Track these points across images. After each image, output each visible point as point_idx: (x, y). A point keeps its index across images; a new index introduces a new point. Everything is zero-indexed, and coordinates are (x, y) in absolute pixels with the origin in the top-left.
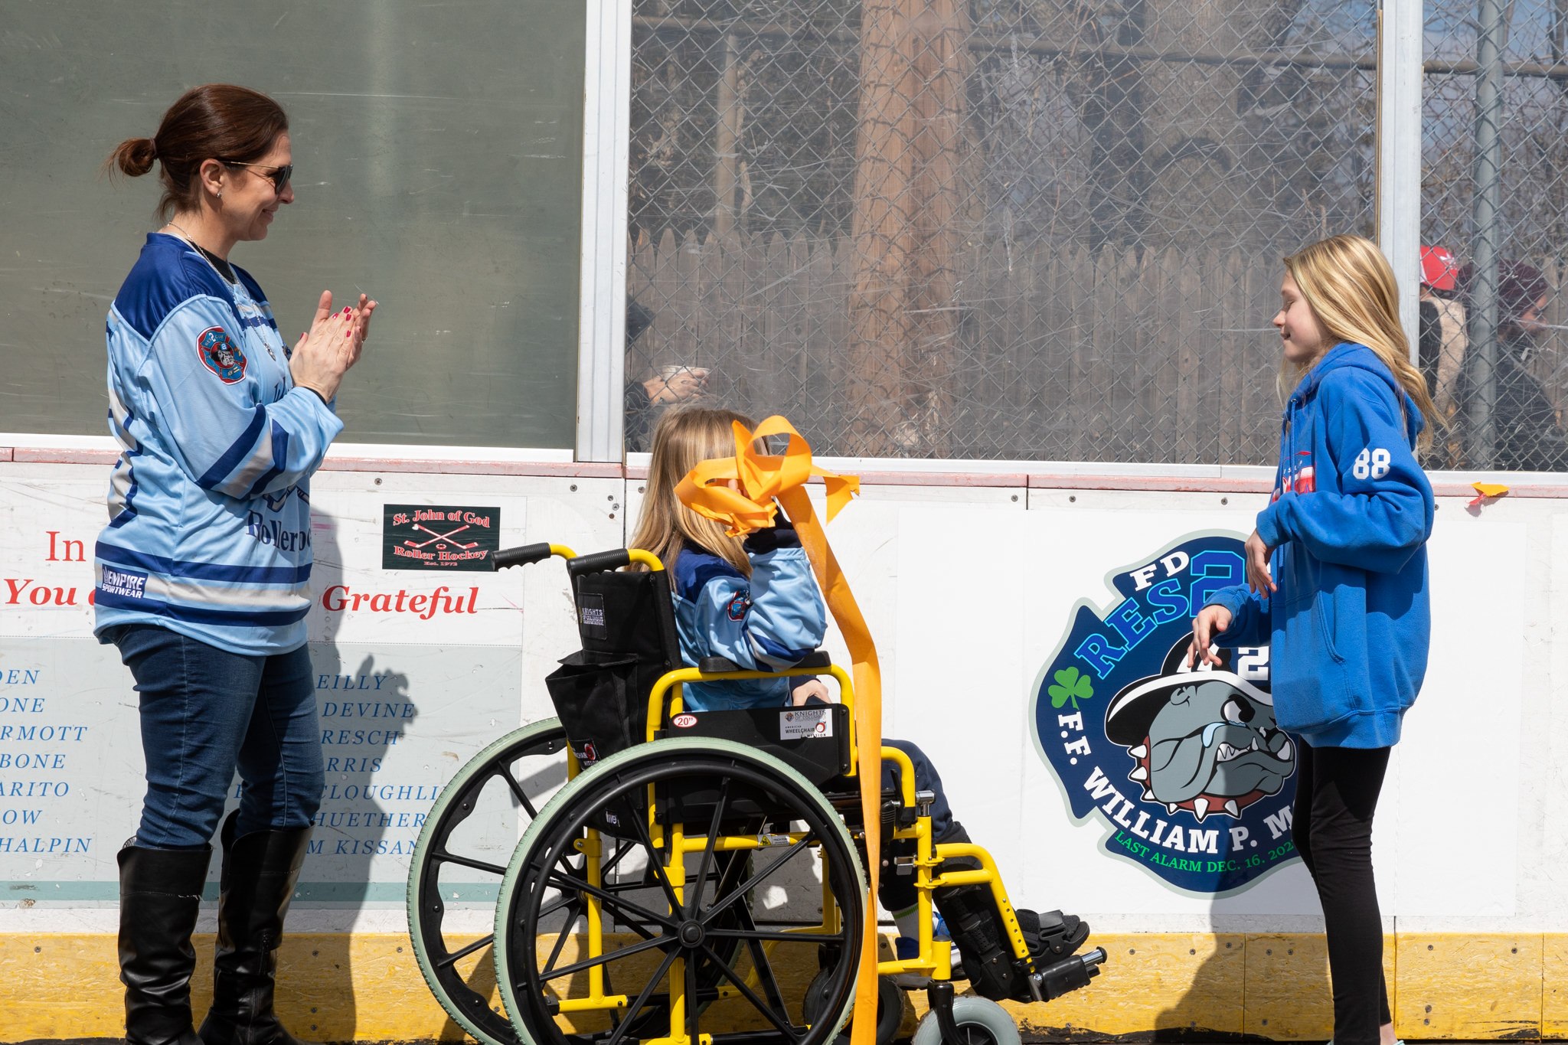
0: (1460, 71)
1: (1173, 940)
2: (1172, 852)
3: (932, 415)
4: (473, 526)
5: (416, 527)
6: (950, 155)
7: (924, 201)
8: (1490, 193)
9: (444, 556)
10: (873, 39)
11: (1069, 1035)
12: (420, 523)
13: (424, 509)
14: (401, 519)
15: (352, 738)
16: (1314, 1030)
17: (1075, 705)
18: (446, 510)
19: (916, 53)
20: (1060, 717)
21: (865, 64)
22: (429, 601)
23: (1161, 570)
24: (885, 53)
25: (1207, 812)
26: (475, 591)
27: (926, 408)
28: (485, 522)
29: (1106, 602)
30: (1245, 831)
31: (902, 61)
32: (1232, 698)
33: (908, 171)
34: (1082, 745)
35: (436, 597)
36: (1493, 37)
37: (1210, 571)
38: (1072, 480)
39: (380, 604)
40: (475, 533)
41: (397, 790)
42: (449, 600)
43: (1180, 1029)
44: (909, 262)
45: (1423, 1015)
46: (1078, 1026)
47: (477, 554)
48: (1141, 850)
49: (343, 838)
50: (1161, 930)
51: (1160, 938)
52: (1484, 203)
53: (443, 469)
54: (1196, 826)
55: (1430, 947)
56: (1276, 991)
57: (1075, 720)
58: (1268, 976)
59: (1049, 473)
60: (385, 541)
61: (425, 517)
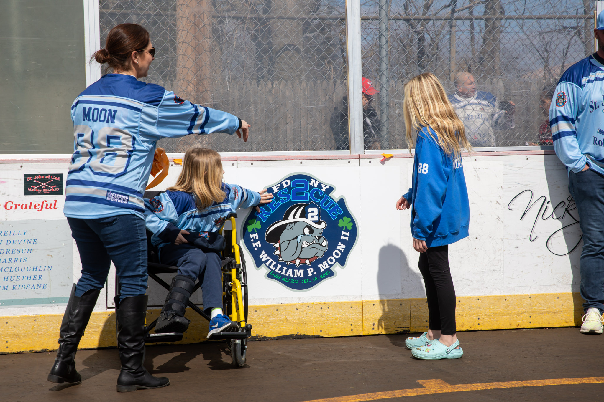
0: (374, 19)
1: (290, 306)
2: (289, 277)
4: (54, 180)
5: (35, 181)
6: (208, 53)
7: (200, 68)
8: (385, 59)
9: (44, 190)
10: (181, 15)
11: (258, 338)
12: (36, 180)
13: (37, 175)
14: (29, 179)
15: (16, 251)
16: (337, 333)
17: (255, 231)
18: (45, 175)
19: (195, 19)
20: (251, 235)
21: (178, 23)
22: (41, 205)
23: (282, 186)
24: (184, 19)
25: (300, 264)
26: (56, 201)
28: (58, 179)
30: (312, 269)
31: (190, 22)
32: (307, 226)
33: (194, 58)
35: (43, 204)
36: (384, 7)
37: (298, 186)
38: (251, 158)
39: (24, 207)
40: (55, 182)
41: (32, 268)
42: (47, 205)
43: (293, 334)
44: (196, 89)
45: (372, 327)
46: (260, 335)
47: (56, 189)
48: (279, 277)
49: (15, 284)
50: (286, 303)
51: (286, 305)
52: (383, 62)
53: (43, 162)
54: (296, 269)
55: (374, 305)
56: (324, 321)
57: (255, 236)
58: (321, 316)
59: (244, 156)
60: (25, 186)
61: (38, 178)
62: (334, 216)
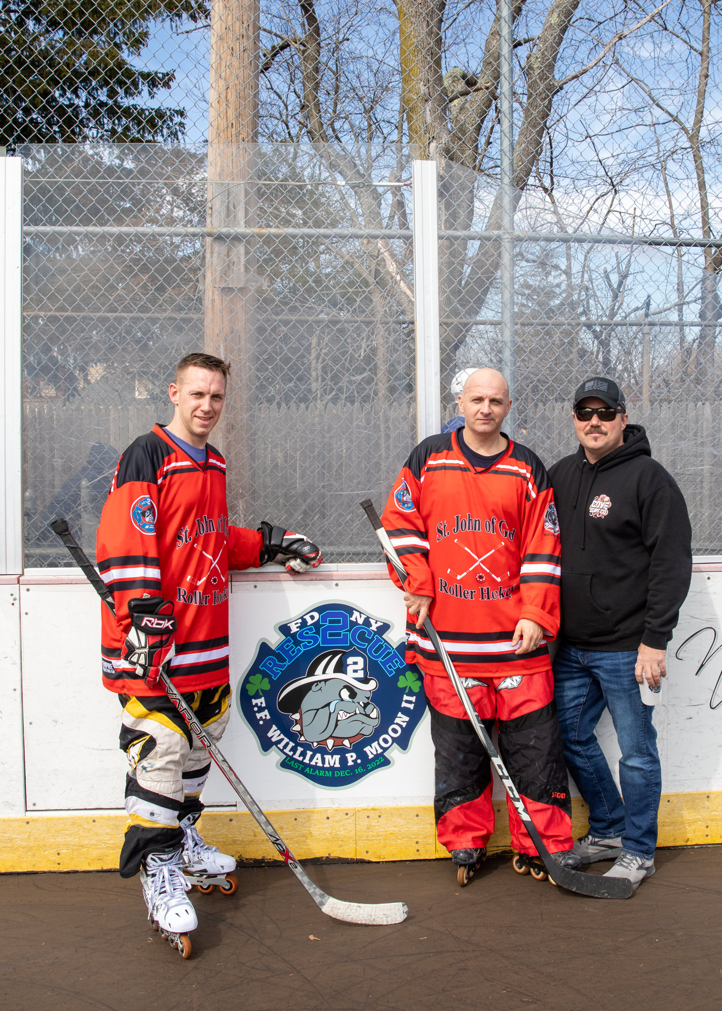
1: (317, 812)
2: (316, 767)
11: (264, 862)
16: (393, 855)
17: (261, 694)
20: (253, 700)
23: (304, 622)
25: (334, 746)
29: (275, 639)
30: (355, 755)
34: (265, 715)
37: (331, 622)
43: (324, 858)
46: (268, 858)
48: (299, 767)
50: (311, 808)
51: (310, 812)
54: (328, 754)
56: (373, 836)
57: (261, 701)
58: (368, 829)
62: (390, 671)
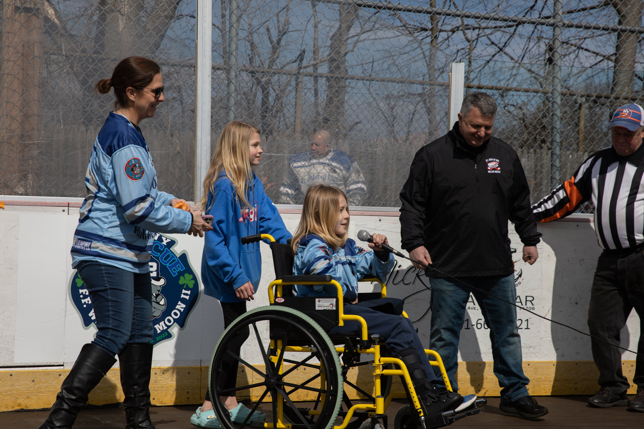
3: (30, 182)
10: (7, 44)
16: (171, 401)
17: (85, 285)
19: (23, 50)
20: (80, 290)
21: (4, 52)
24: (11, 49)
27: (27, 180)
31: (18, 52)
34: (88, 300)
44: (21, 126)
57: (85, 291)
58: (155, 382)
59: (76, 202)
62: (174, 273)
